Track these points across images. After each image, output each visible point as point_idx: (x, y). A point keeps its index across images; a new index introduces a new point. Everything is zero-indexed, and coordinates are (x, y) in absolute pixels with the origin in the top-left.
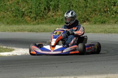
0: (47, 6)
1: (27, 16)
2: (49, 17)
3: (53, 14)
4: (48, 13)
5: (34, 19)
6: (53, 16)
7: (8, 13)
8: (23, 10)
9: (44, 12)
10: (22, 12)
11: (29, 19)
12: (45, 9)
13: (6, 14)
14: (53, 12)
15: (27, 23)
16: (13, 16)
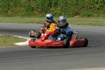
0: (50, 4)
1: (36, 10)
2: (51, 12)
3: (54, 9)
4: (50, 9)
5: (41, 13)
6: (54, 11)
7: (22, 8)
8: (33, 6)
9: (47, 8)
10: (32, 7)
11: (37, 12)
12: (48, 6)
13: (21, 9)
14: (54, 8)
15: (35, 15)
16: (26, 10)
